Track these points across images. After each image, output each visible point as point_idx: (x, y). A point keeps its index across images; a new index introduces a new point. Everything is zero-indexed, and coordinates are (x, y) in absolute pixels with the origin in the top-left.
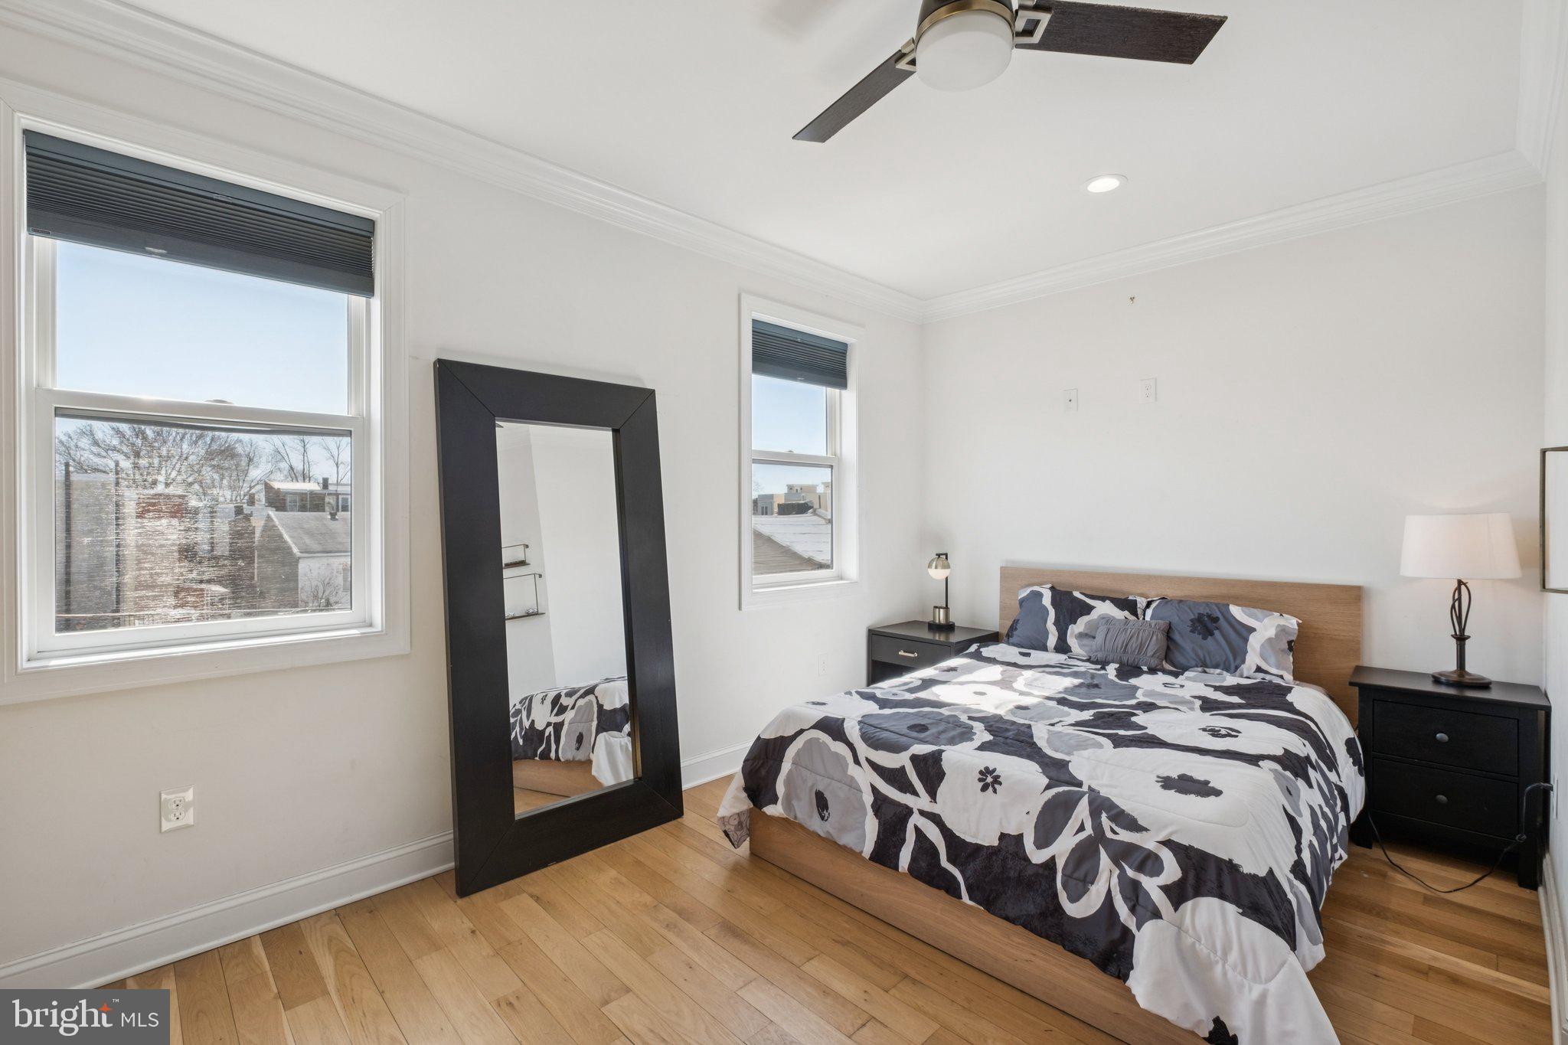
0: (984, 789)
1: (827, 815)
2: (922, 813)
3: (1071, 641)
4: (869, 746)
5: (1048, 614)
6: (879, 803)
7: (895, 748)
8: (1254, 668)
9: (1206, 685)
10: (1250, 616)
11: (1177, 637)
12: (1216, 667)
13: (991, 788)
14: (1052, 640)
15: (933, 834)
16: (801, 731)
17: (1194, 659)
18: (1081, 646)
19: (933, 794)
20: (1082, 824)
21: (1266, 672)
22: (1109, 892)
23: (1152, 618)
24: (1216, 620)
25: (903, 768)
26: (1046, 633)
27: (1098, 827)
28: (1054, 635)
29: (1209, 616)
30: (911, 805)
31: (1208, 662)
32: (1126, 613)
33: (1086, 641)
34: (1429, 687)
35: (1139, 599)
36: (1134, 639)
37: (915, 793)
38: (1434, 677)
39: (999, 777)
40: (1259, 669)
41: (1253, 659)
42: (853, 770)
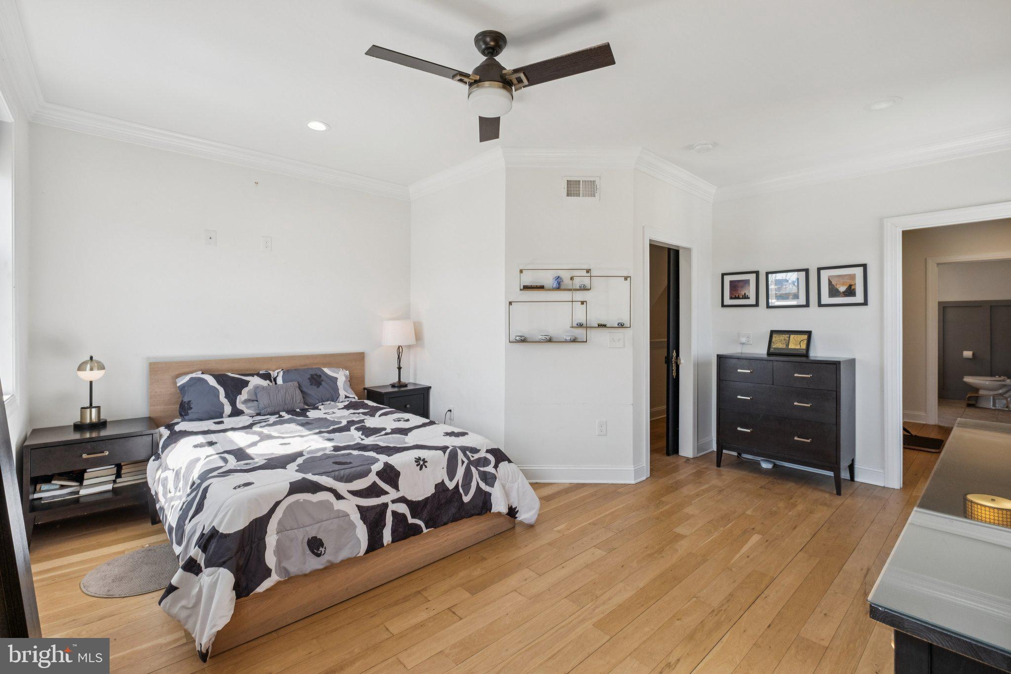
0: (421, 469)
1: (323, 550)
2: (394, 502)
3: (240, 406)
4: (345, 482)
5: (219, 392)
6: (364, 513)
7: (365, 474)
8: (344, 396)
9: (339, 409)
10: (333, 372)
11: (305, 389)
12: (327, 401)
13: (424, 466)
14: (228, 409)
15: (402, 508)
16: (277, 504)
17: (317, 399)
18: (248, 408)
19: (396, 487)
20: (462, 460)
21: (349, 397)
22: (478, 483)
23: (284, 381)
24: (320, 376)
25: (375, 482)
26: (222, 405)
27: (468, 458)
28: (227, 405)
29: (316, 375)
30: (385, 501)
31: (324, 399)
32: (268, 382)
33: (250, 404)
34: (391, 390)
35: (271, 372)
36: (287, 395)
37: (386, 493)
38: (392, 385)
39: (424, 459)
40: (346, 397)
41: (342, 393)
42: (339, 505)
